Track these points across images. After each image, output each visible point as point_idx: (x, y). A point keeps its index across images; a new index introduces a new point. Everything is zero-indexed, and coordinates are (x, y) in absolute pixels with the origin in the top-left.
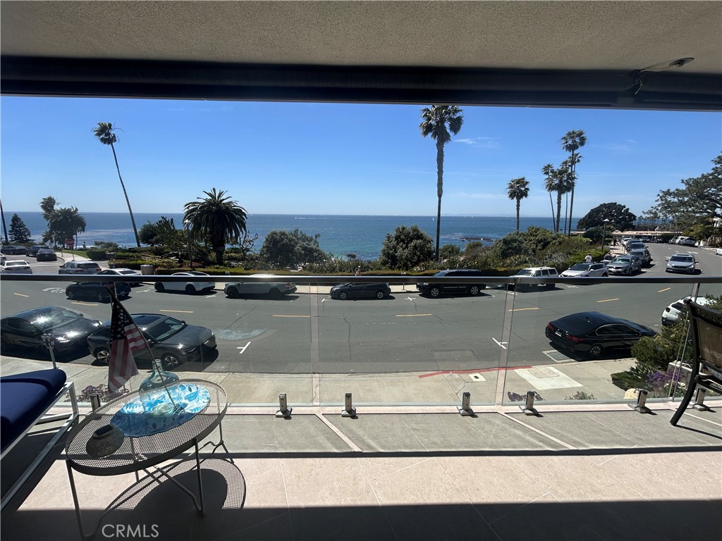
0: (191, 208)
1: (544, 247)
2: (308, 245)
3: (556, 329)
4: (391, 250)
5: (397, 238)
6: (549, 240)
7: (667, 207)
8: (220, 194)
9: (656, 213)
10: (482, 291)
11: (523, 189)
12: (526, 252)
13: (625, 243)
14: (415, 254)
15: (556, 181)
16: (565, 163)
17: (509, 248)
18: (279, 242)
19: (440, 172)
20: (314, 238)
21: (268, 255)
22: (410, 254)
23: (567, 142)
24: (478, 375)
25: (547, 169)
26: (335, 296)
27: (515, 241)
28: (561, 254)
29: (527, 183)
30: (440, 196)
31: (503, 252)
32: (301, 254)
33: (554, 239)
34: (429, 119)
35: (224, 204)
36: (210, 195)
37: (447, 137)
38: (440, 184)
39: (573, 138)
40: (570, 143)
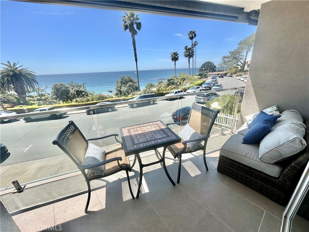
1: (184, 81)
2: (79, 89)
3: (174, 116)
4: (119, 88)
5: (121, 82)
6: (185, 78)
8: (14, 65)
9: (221, 65)
11: (177, 57)
14: (130, 89)
15: (187, 53)
18: (60, 89)
19: (135, 50)
20: (82, 85)
21: (55, 96)
22: (128, 89)
23: (190, 36)
25: (186, 48)
27: (172, 79)
28: (189, 83)
29: (178, 54)
30: (136, 61)
31: (167, 85)
32: (74, 94)
33: (187, 77)
34: (126, 22)
35: (18, 70)
37: (136, 32)
38: (136, 55)
39: (192, 34)
40: (191, 36)
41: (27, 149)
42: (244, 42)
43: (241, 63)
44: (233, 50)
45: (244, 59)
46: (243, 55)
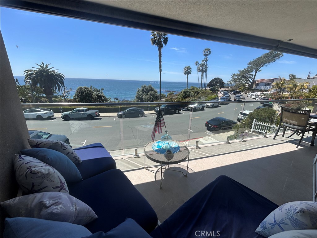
0: (29, 73)
1: (197, 94)
2: (99, 93)
3: (209, 124)
4: (140, 96)
5: (142, 90)
6: (199, 91)
7: (234, 80)
8: (47, 66)
9: (231, 82)
10: (180, 112)
11: (189, 71)
12: (192, 96)
13: (222, 93)
14: (151, 97)
15: (201, 68)
16: (203, 61)
17: (186, 95)
18: (84, 92)
19: (160, 62)
20: (101, 90)
22: (149, 97)
23: (204, 53)
24: (186, 142)
25: (197, 63)
26: (120, 117)
27: (188, 92)
28: (203, 97)
29: (191, 68)
30: (160, 72)
31: (183, 97)
32: (96, 98)
33: (201, 91)
34: (155, 37)
35: (50, 71)
36: (41, 66)
37: (162, 46)
38: (160, 67)
39: (207, 51)
40: (206, 53)
41: (84, 143)
42: (254, 62)
43: (250, 82)
44: (243, 69)
45: (253, 78)
46: (252, 74)
